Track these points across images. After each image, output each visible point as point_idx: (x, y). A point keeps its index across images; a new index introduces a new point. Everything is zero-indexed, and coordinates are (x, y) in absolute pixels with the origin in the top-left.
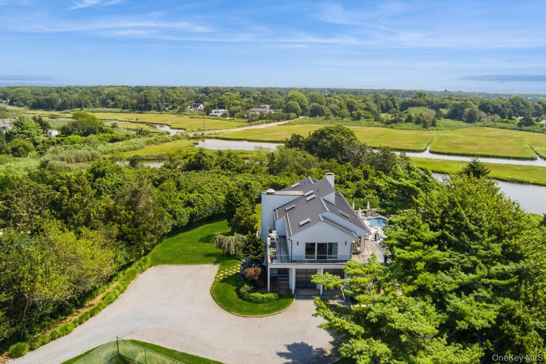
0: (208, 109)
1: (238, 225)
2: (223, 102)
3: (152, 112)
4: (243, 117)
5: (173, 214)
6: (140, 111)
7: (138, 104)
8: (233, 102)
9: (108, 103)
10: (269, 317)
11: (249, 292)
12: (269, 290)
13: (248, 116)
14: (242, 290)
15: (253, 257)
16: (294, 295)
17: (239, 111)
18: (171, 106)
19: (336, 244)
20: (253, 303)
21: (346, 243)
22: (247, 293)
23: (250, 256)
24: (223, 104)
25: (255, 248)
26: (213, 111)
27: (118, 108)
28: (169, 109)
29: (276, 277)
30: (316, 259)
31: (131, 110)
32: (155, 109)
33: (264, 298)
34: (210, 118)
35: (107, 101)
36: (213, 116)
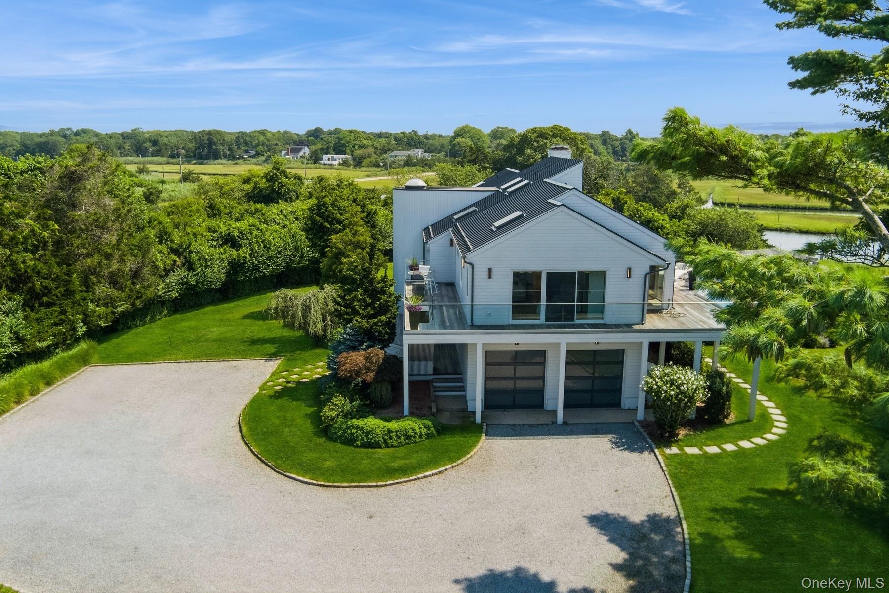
0: (317, 154)
1: (334, 271)
2: (342, 142)
3: (219, 161)
4: (377, 165)
5: (185, 258)
6: (200, 161)
7: (196, 150)
8: (360, 143)
9: (146, 149)
10: (404, 487)
11: (348, 415)
12: (406, 411)
13: (386, 163)
14: (328, 411)
15: (364, 323)
16: (480, 426)
17: (369, 156)
18: (253, 153)
19: (602, 275)
20: (357, 446)
21: (629, 273)
22: (340, 419)
23: (354, 322)
24: (344, 145)
25: (369, 301)
26: (326, 157)
27: (162, 156)
28: (250, 157)
29: (427, 383)
30: (542, 319)
31: (184, 159)
32: (225, 156)
33: (390, 431)
34: (319, 168)
35: (145, 145)
36: (325, 164)
